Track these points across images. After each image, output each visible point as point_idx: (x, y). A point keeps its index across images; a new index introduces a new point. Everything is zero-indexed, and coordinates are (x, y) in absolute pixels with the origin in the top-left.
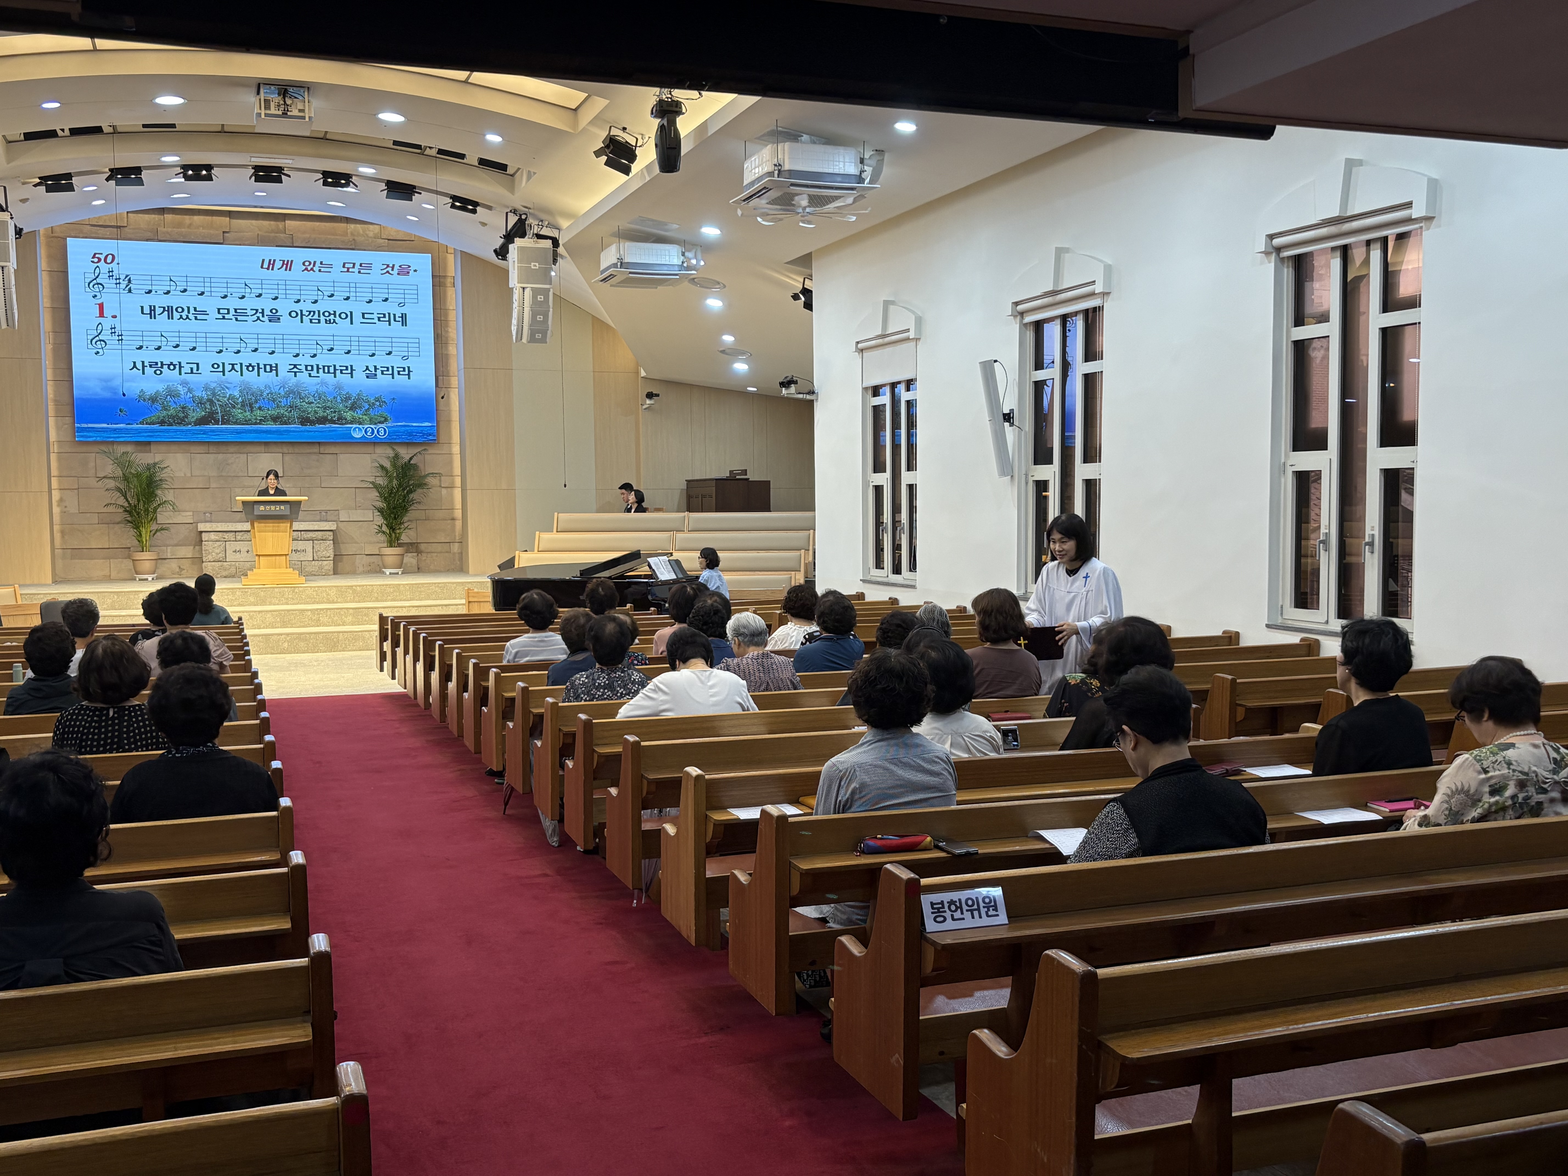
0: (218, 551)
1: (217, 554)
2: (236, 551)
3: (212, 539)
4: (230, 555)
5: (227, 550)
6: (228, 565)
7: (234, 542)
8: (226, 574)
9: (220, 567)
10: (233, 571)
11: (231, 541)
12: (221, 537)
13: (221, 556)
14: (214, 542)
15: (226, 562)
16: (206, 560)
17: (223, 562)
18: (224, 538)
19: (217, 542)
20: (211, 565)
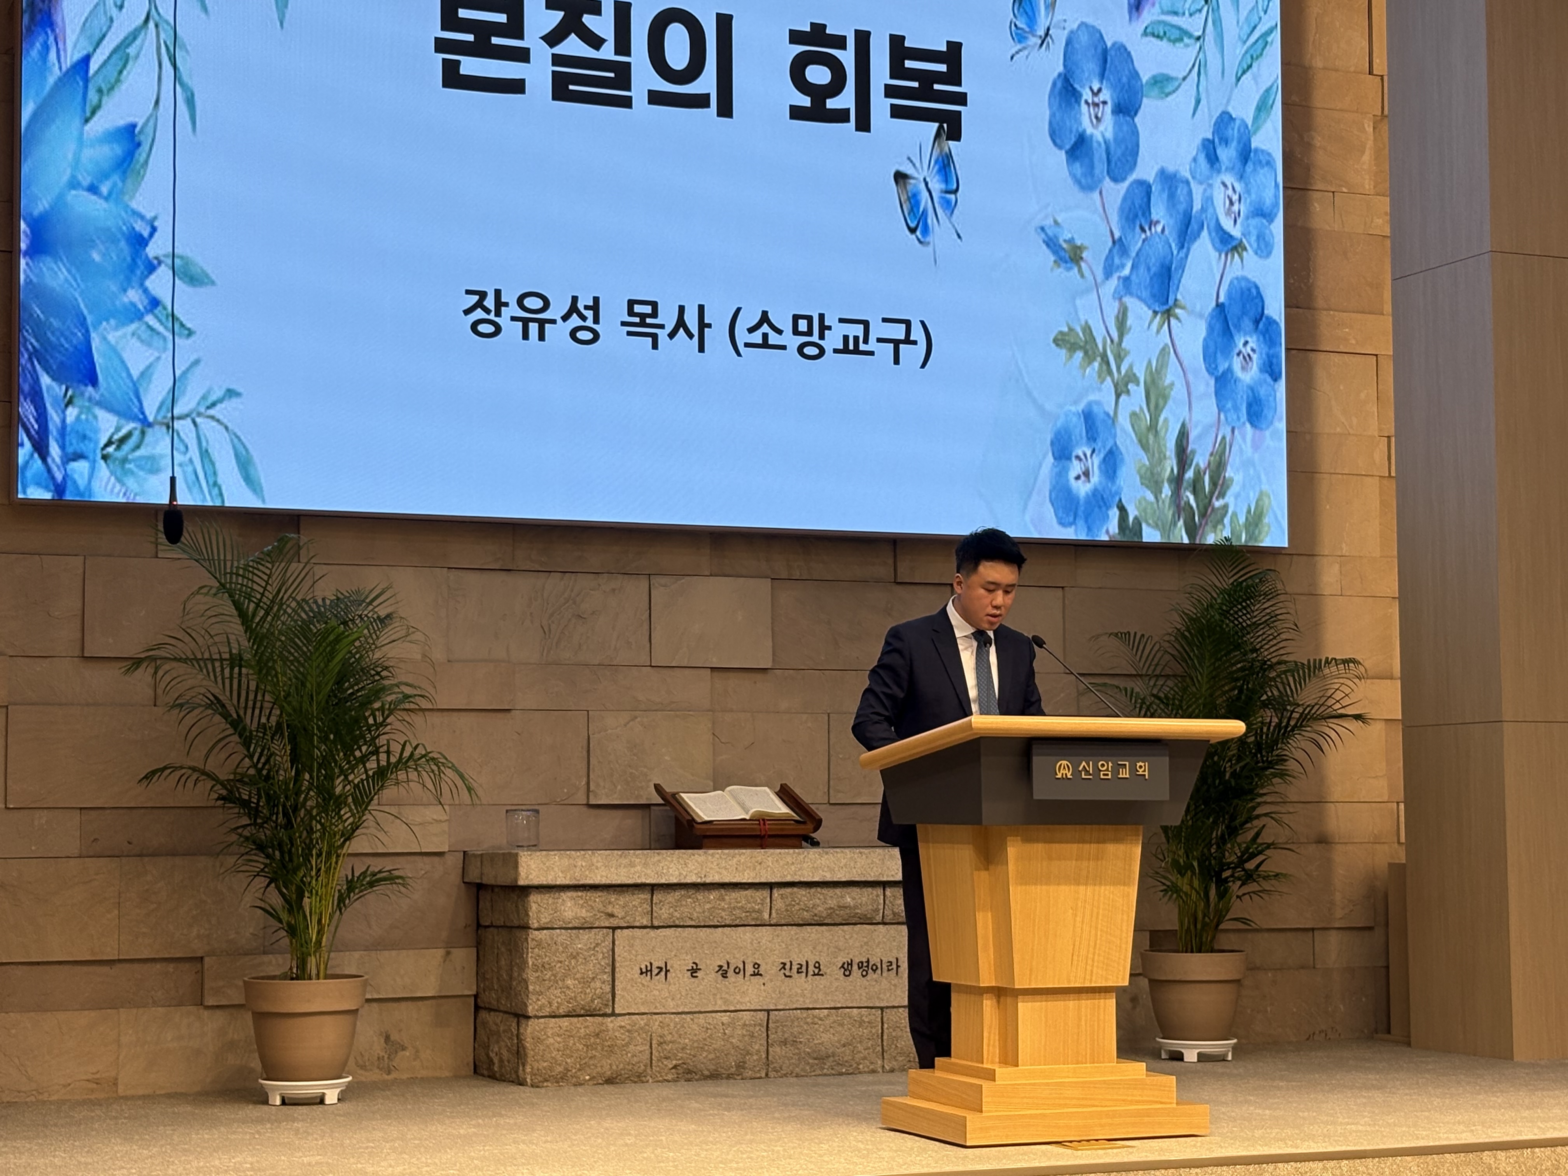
0: (587, 970)
2: (649, 968)
3: (567, 919)
4: (629, 987)
5: (617, 965)
6: (621, 1027)
7: (645, 931)
8: (614, 1067)
9: (592, 1040)
10: (641, 1052)
11: (633, 927)
12: (599, 911)
13: (597, 992)
14: (574, 931)
15: (612, 1018)
16: (541, 1008)
17: (600, 1019)
18: (612, 915)
19: (581, 931)
20: (557, 1030)
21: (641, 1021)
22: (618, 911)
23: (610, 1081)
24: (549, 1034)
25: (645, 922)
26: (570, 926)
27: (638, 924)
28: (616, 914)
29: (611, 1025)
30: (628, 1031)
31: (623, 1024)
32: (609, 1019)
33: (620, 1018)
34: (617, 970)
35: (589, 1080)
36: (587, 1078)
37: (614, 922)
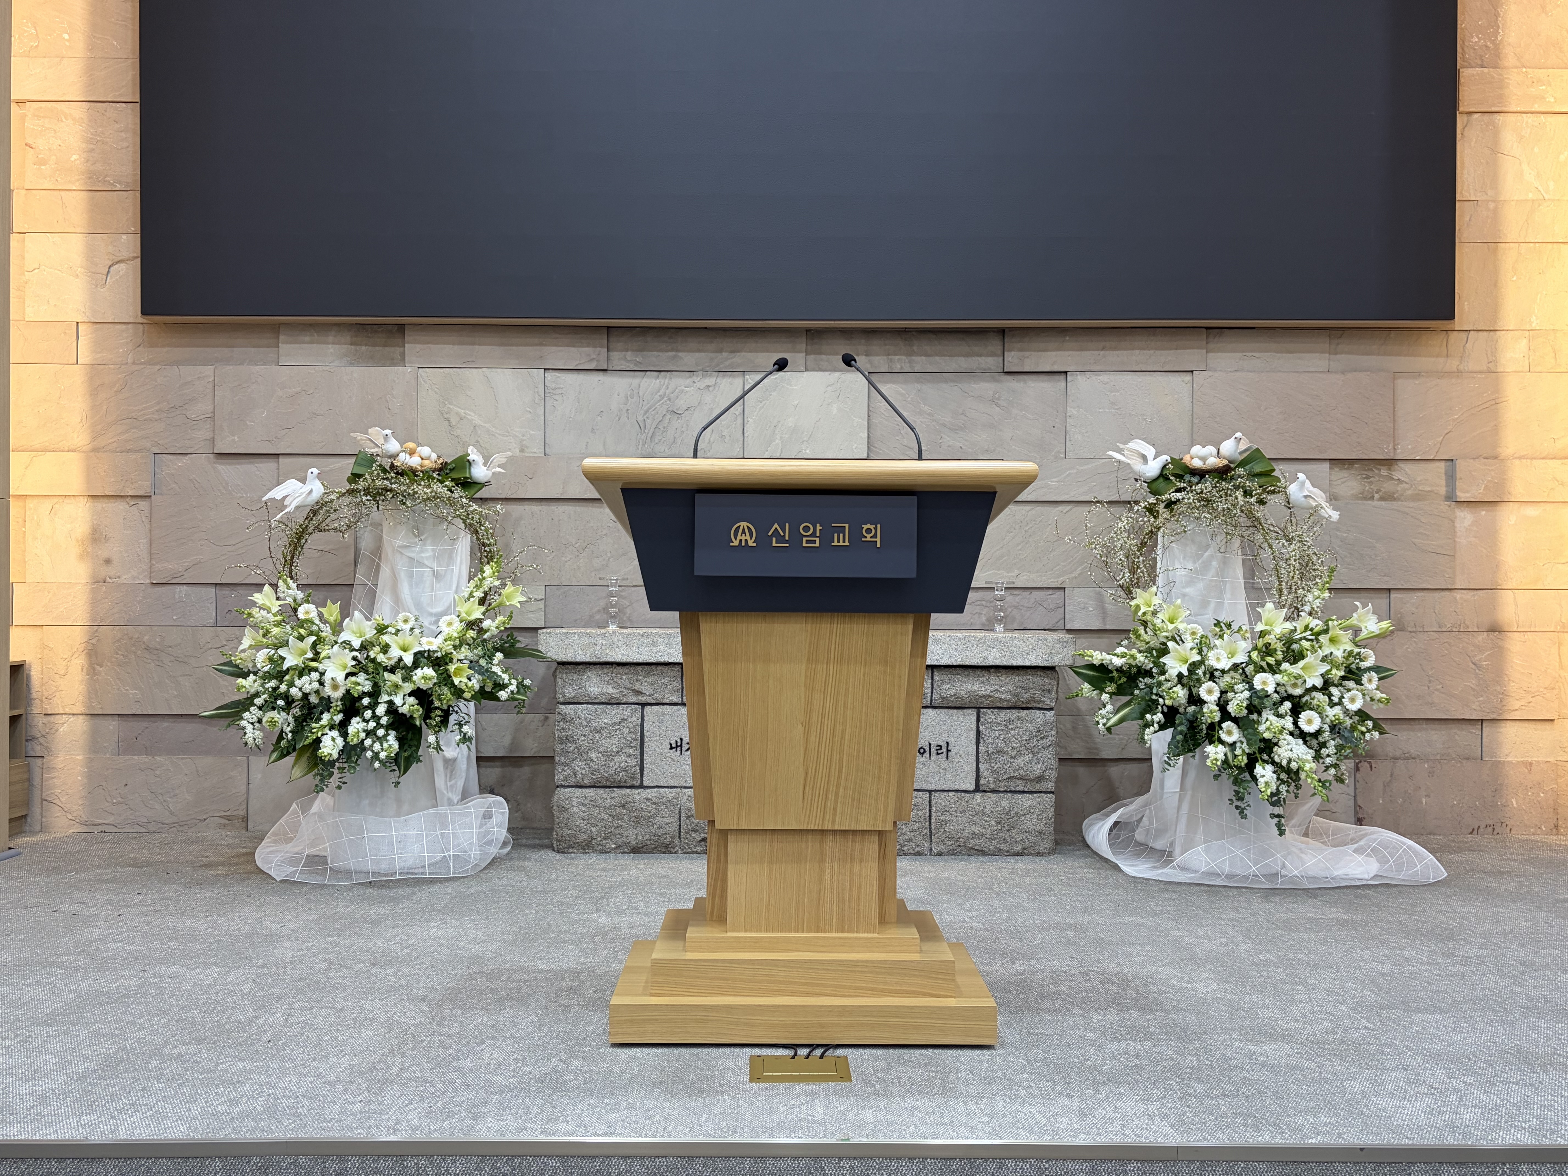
0: (611, 744)
1: (609, 755)
2: (679, 744)
3: (592, 696)
4: (658, 761)
5: (646, 740)
6: (648, 799)
7: (676, 708)
8: (640, 838)
9: (618, 810)
10: (667, 824)
11: (663, 704)
12: (625, 688)
13: (622, 765)
14: (601, 706)
15: (640, 790)
16: (566, 779)
17: (628, 791)
18: (638, 693)
19: (609, 707)
20: (582, 800)
21: (669, 794)
22: (646, 689)
23: (636, 850)
24: (574, 804)
25: (675, 699)
26: (597, 701)
27: (667, 701)
28: (644, 691)
29: (637, 797)
30: (654, 803)
31: (649, 797)
32: (637, 791)
33: (648, 791)
34: (646, 744)
35: (616, 848)
36: (613, 846)
37: (643, 699)
